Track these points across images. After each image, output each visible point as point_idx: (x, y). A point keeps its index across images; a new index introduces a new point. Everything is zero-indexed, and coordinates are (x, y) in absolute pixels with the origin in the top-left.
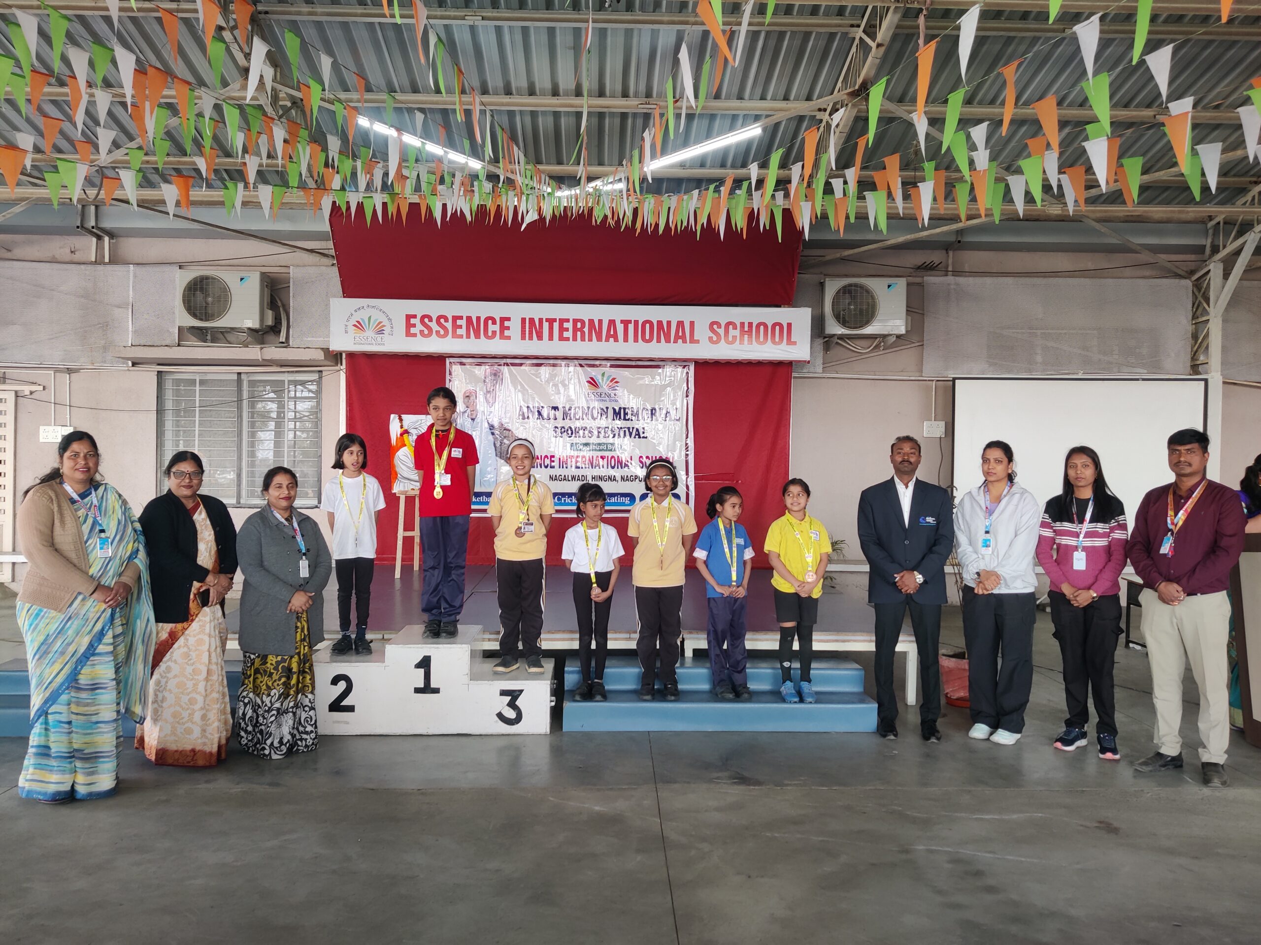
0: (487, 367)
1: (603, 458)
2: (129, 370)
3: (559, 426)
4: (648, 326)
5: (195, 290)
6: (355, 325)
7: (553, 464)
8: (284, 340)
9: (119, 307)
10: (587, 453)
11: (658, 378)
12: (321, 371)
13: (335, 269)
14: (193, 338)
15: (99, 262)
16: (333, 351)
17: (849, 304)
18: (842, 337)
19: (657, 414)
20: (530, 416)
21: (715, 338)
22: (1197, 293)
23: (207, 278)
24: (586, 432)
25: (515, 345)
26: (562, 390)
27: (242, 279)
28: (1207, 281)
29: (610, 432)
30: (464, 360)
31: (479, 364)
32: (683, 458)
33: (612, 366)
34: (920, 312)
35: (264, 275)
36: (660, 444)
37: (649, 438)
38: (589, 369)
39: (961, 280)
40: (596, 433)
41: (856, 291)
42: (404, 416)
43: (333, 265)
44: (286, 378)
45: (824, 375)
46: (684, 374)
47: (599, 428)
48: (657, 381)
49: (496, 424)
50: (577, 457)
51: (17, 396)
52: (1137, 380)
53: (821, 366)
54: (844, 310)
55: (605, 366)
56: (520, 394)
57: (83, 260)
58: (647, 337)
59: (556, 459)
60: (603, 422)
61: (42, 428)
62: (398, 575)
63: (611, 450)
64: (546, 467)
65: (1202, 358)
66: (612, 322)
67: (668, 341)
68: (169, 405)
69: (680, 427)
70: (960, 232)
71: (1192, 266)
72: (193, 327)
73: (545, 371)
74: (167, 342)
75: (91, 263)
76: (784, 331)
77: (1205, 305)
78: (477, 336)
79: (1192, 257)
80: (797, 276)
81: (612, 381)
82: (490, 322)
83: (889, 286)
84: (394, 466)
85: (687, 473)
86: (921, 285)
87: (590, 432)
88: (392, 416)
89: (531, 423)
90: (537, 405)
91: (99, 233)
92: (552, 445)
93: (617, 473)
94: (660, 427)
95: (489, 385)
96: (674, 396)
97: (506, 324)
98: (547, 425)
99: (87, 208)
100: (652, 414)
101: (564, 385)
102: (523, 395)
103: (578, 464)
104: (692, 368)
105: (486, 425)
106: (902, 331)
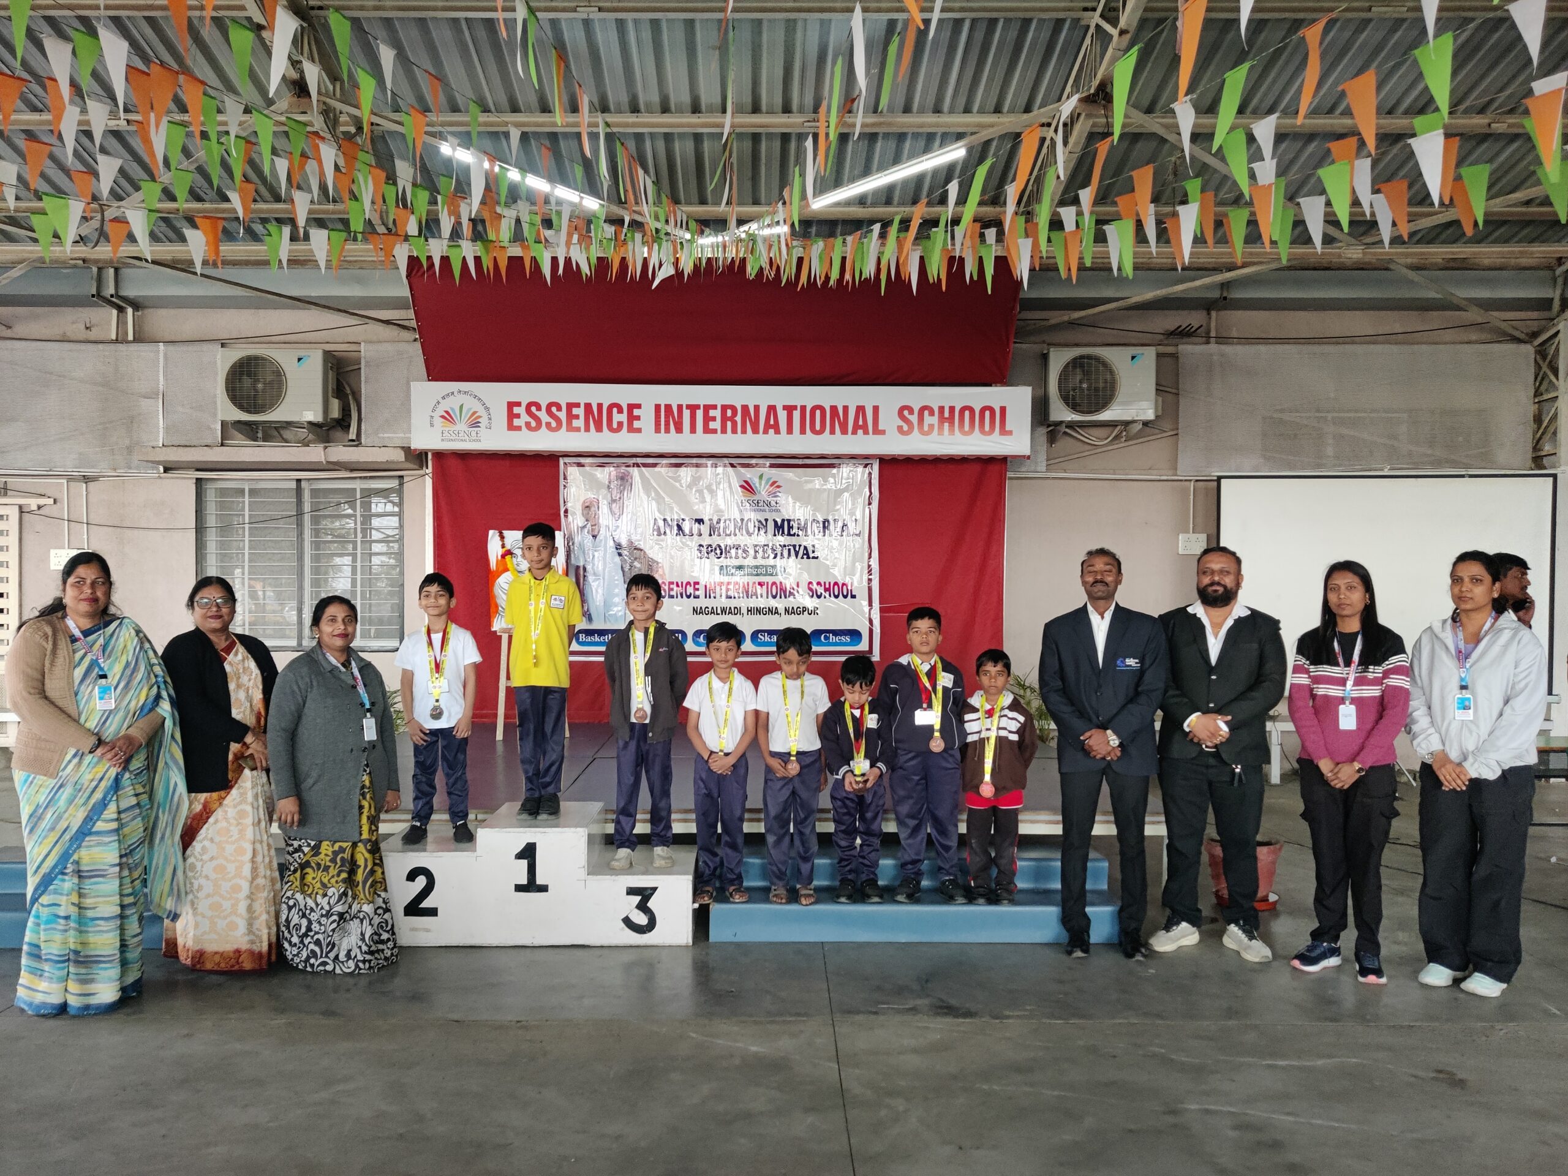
0: (612, 469)
1: (761, 584)
2: (160, 477)
3: (705, 544)
4: (818, 412)
5: (241, 374)
6: (443, 417)
7: (697, 593)
8: (354, 438)
9: (145, 397)
10: (740, 579)
11: (831, 480)
12: (401, 477)
13: (418, 345)
14: (240, 436)
15: (120, 340)
16: (415, 450)
17: (1081, 382)
18: (1071, 425)
19: (832, 527)
20: (668, 531)
21: (905, 428)
22: (1541, 362)
23: (256, 358)
24: (740, 551)
25: (648, 440)
26: (708, 497)
27: (299, 360)
28: (1554, 347)
29: (770, 551)
30: (582, 460)
31: (601, 465)
32: (865, 583)
33: (772, 466)
34: (1174, 391)
35: (327, 355)
36: (835, 565)
37: (821, 558)
38: (743, 470)
39: (1227, 349)
40: (752, 552)
41: (1090, 365)
42: (506, 533)
43: (415, 340)
44: (358, 485)
45: (1049, 475)
46: (866, 475)
47: (756, 546)
48: (831, 484)
49: (624, 543)
50: (729, 583)
51: (21, 512)
52: (1462, 476)
53: (1045, 463)
54: (1074, 389)
55: (764, 466)
56: (654, 503)
57: (101, 338)
58: (818, 427)
59: (701, 587)
60: (762, 539)
61: (53, 552)
62: (499, 736)
63: (771, 575)
64: (689, 597)
65: (1547, 448)
66: (772, 409)
67: (844, 431)
68: (211, 521)
69: (860, 543)
70: (1225, 285)
71: (1534, 326)
72: (239, 422)
73: (686, 474)
74: (209, 442)
75: (112, 342)
76: (995, 418)
77: (1552, 378)
78: (599, 429)
79: (1534, 315)
80: (1012, 346)
81: (772, 485)
82: (615, 410)
83: (1133, 358)
84: (494, 597)
85: (870, 604)
86: (1175, 356)
87: (745, 551)
88: (491, 532)
89: (669, 541)
90: (676, 517)
91: (120, 303)
92: (696, 569)
93: (779, 604)
94: (835, 544)
95: (615, 492)
96: (853, 504)
97: (636, 412)
98: (689, 543)
99: (104, 271)
100: (824, 527)
101: (712, 492)
102: (658, 503)
103: (730, 593)
104: (876, 467)
105: (611, 543)
106: (1150, 415)
